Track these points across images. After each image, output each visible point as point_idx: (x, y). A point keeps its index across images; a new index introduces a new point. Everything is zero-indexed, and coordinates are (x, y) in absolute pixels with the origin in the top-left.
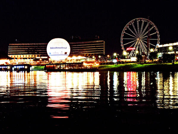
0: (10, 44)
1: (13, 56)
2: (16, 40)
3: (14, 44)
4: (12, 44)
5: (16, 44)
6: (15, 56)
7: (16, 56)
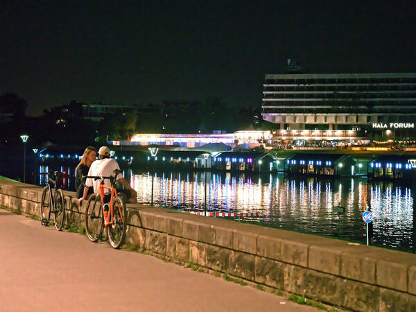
0: (268, 77)
1: (278, 118)
2: (289, 61)
3: (281, 77)
4: (276, 77)
5: (290, 77)
6: (284, 118)
7: (289, 118)
